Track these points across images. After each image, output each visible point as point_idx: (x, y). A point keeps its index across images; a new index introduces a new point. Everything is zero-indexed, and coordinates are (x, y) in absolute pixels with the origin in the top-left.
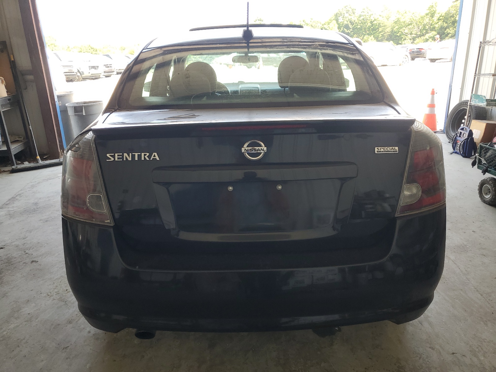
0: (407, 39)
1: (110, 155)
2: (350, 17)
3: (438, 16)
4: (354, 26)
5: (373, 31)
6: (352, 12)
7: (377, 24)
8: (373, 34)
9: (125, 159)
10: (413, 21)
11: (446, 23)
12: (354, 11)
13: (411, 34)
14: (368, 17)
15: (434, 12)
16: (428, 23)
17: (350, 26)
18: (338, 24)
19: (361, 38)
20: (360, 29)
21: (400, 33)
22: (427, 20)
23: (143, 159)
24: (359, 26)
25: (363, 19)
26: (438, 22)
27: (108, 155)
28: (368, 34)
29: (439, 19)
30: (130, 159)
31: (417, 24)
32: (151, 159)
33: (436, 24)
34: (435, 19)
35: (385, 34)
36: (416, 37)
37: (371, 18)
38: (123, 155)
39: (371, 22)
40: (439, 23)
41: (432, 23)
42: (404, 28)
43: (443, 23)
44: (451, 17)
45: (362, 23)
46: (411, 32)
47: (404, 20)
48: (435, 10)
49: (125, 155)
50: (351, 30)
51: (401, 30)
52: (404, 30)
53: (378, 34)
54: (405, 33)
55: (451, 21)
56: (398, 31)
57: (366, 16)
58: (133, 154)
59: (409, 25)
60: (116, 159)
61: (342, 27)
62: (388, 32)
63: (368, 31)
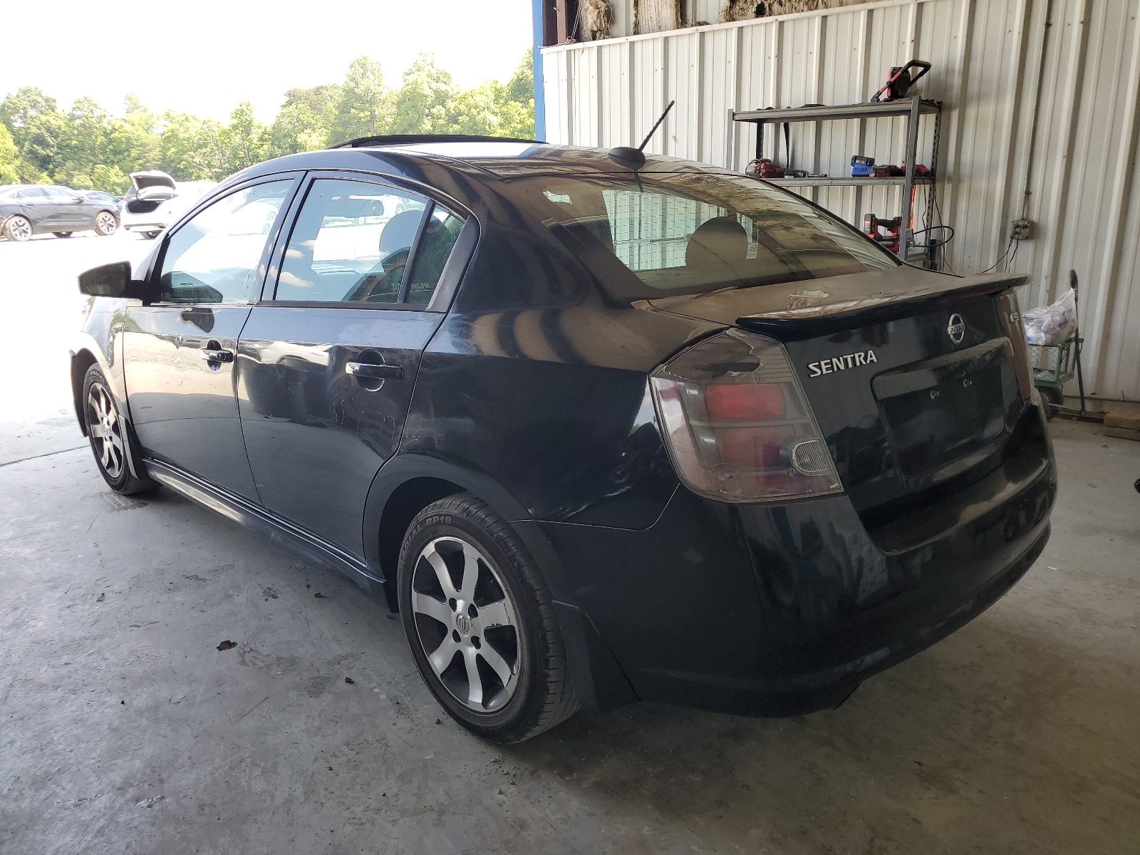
0: (203, 176)
1: (814, 366)
2: (44, 118)
3: (260, 131)
4: (59, 139)
5: (115, 155)
6: (47, 107)
7: (123, 139)
8: (118, 162)
9: (836, 369)
10: (208, 138)
11: (279, 147)
12: (53, 104)
13: (209, 166)
14: (93, 120)
15: (247, 122)
16: (241, 145)
17: (50, 140)
18: (13, 132)
19: (88, 170)
20: (80, 148)
21: (183, 162)
22: (237, 139)
23: (858, 364)
24: (74, 142)
25: (82, 125)
26: (263, 145)
27: (811, 366)
28: (105, 162)
29: (261, 139)
30: (842, 367)
31: (217, 145)
32: (868, 362)
33: (259, 148)
34: (255, 137)
35: (149, 164)
36: (222, 174)
37: (105, 125)
38: (831, 363)
39: (106, 134)
40: (266, 147)
41: (249, 146)
42: (192, 153)
43: (274, 148)
44: (285, 135)
45: (80, 134)
46: (209, 163)
47: (186, 135)
48: (250, 119)
49: (835, 360)
50: (55, 149)
51: (184, 157)
52: (193, 157)
53: (130, 164)
54: (196, 163)
55: (288, 145)
56: (179, 158)
57: (90, 119)
58: (845, 357)
59: (200, 147)
60: (825, 372)
61: (25, 140)
62: (154, 159)
63: (101, 153)
